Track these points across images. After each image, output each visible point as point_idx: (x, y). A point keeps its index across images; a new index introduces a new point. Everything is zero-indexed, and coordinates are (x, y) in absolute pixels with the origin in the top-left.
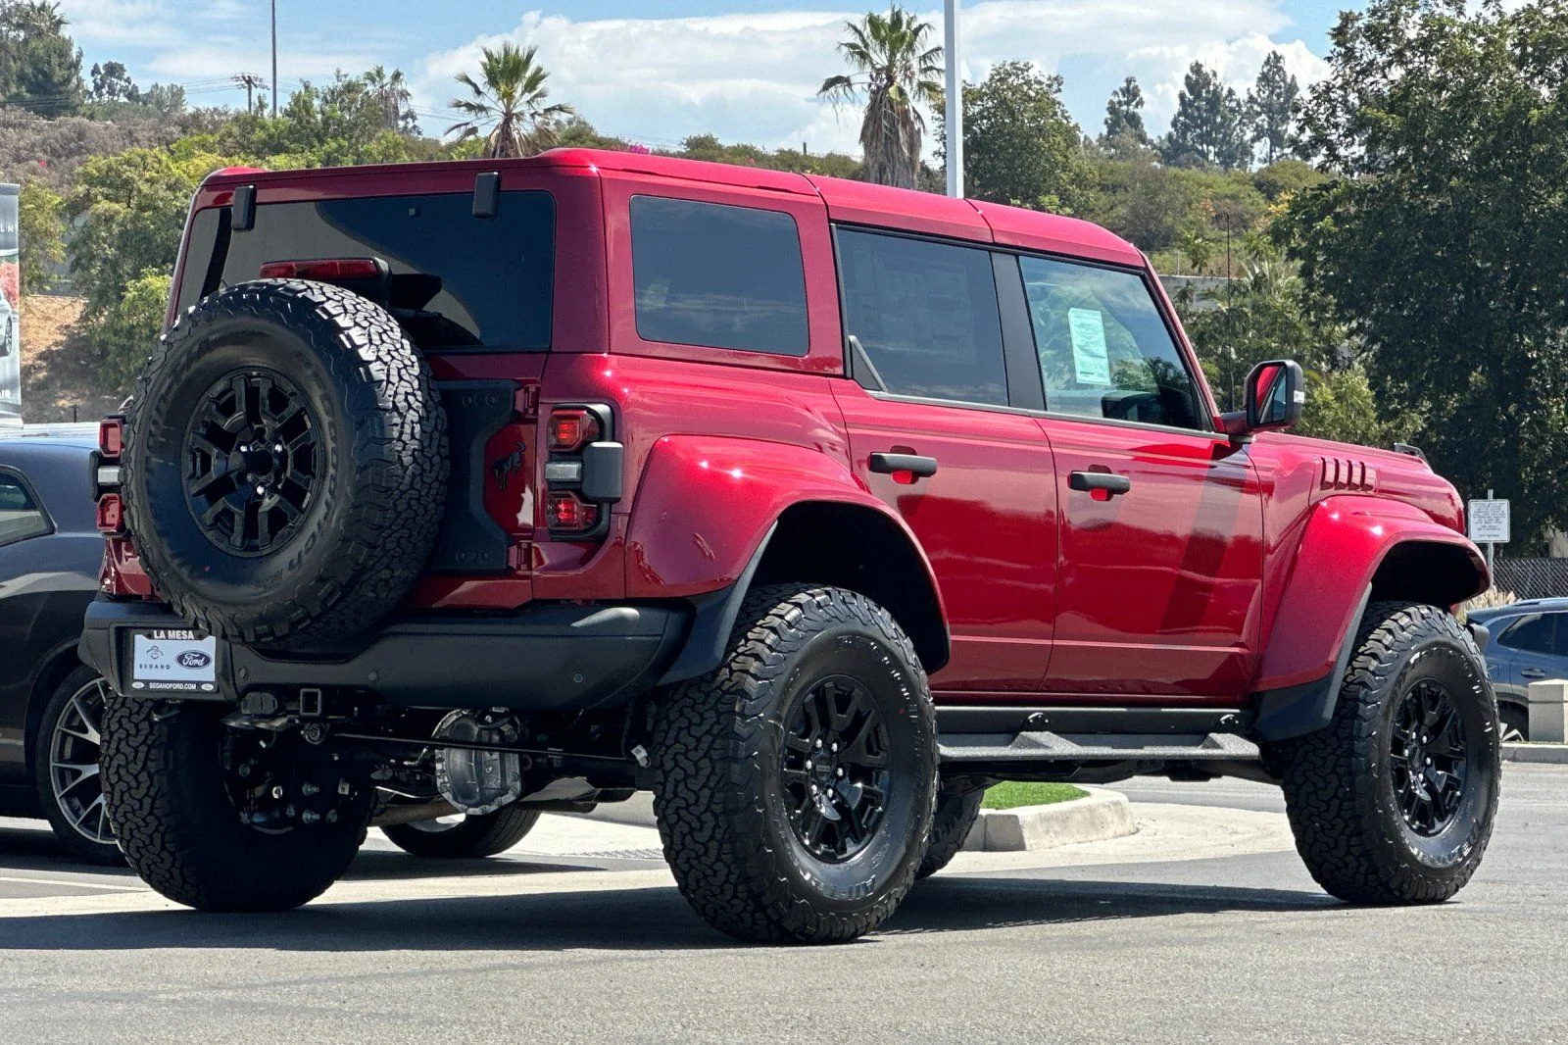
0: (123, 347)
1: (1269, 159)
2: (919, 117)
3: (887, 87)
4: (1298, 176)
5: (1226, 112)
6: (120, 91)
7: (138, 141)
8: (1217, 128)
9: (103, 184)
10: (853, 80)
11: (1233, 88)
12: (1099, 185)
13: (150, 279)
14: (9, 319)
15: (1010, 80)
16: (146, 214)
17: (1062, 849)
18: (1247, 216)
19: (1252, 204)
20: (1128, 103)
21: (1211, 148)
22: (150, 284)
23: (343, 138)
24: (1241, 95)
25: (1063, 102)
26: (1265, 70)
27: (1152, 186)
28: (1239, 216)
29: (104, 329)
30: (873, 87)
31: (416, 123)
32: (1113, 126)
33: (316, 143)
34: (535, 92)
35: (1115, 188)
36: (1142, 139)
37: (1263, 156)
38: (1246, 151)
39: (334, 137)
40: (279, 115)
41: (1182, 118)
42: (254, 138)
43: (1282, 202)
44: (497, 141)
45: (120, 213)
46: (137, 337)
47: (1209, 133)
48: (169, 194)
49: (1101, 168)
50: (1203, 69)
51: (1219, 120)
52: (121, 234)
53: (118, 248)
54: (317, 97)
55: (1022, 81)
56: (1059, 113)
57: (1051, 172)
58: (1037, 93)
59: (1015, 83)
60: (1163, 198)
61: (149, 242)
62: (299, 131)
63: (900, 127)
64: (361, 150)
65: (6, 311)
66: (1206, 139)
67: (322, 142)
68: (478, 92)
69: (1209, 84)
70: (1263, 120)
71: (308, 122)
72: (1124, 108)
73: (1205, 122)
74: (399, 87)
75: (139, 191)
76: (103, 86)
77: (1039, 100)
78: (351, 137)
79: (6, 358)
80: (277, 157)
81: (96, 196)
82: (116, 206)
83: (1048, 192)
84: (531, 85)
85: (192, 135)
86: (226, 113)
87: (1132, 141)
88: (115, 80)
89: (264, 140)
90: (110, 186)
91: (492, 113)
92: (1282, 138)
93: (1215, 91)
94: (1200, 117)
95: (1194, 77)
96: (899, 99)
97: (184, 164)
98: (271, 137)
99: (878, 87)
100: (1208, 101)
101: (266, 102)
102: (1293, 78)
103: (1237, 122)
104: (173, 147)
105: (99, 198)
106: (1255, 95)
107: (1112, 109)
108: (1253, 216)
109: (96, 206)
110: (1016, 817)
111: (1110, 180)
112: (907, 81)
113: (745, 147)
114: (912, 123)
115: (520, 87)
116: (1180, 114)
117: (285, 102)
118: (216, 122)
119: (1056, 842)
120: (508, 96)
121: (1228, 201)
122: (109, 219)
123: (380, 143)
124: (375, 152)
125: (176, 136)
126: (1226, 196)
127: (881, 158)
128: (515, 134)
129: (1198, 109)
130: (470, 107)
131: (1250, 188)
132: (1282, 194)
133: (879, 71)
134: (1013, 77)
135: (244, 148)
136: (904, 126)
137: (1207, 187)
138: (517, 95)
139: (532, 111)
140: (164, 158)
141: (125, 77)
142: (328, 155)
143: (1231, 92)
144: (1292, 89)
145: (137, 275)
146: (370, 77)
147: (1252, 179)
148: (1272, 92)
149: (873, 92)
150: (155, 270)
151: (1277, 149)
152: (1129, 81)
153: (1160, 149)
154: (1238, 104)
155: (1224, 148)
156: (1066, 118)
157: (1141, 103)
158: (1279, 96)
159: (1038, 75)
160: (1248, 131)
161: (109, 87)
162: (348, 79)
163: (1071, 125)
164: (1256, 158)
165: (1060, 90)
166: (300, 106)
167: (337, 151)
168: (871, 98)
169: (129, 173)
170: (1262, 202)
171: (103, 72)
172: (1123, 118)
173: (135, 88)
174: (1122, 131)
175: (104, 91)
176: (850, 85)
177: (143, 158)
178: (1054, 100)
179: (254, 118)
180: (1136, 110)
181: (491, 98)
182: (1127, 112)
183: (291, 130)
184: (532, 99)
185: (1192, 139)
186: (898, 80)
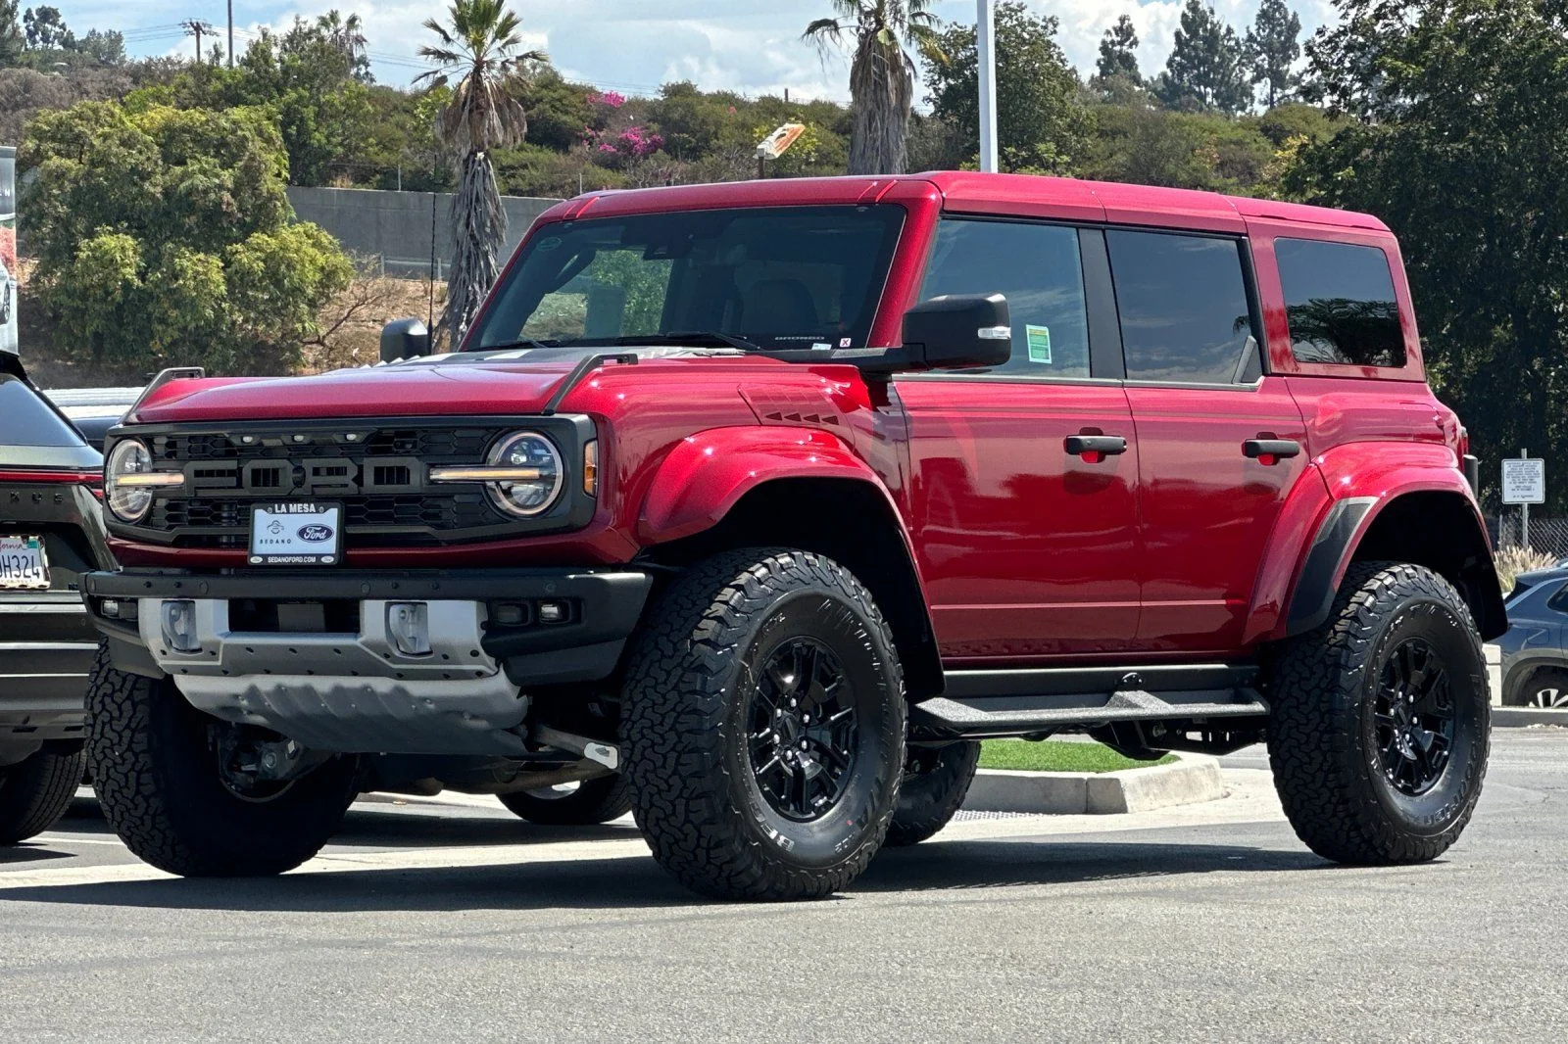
0: (77, 309)
1: (1270, 101)
2: (909, 63)
3: (876, 31)
4: (1305, 119)
5: (1224, 51)
6: (55, 38)
7: (87, 93)
8: (1215, 68)
9: (53, 139)
10: (840, 23)
11: (1232, 26)
12: (1097, 130)
13: (104, 239)
14: (7, 286)
15: (1003, 22)
16: (99, 170)
17: (1161, 811)
18: (1252, 163)
19: (1258, 150)
20: (1121, 43)
21: (1209, 90)
22: (105, 243)
23: (304, 88)
24: (1241, 34)
25: (1059, 45)
26: (1265, 7)
27: (1152, 132)
28: (1245, 163)
29: (56, 291)
30: (862, 31)
31: (369, 69)
32: (1106, 67)
33: (275, 94)
34: (507, 39)
35: (1114, 134)
36: (1136, 80)
37: (1263, 98)
38: (1246, 91)
39: (294, 87)
40: (235, 64)
41: (1178, 59)
42: (211, 88)
43: (1290, 147)
44: (468, 90)
45: (71, 169)
46: (91, 299)
47: (1207, 74)
48: (123, 151)
49: (1099, 113)
50: (1200, 6)
51: (1217, 59)
52: (74, 192)
53: (70, 206)
54: (276, 45)
55: (1015, 22)
56: (1055, 57)
57: (1047, 119)
58: (1031, 36)
59: (1008, 25)
60: (1165, 144)
61: (102, 200)
62: (256, 82)
63: (888, 73)
64: (323, 100)
65: (3, 278)
66: (1202, 80)
67: (281, 93)
68: (447, 39)
69: (1207, 21)
70: (1263, 60)
71: (266, 72)
72: (1117, 48)
73: (1202, 62)
74: (354, 33)
75: (92, 146)
76: (36, 33)
77: (1034, 43)
78: (312, 87)
79: (4, 326)
80: (236, 110)
81: (47, 152)
82: (68, 162)
83: (1043, 140)
84: (502, 32)
85: (144, 87)
86: (179, 62)
87: (1127, 83)
88: (48, 26)
89: (221, 91)
90: (61, 141)
91: (463, 60)
92: (1284, 79)
93: (1212, 29)
94: (1197, 56)
95: (1190, 14)
96: (888, 43)
97: (138, 117)
98: (228, 87)
99: (867, 31)
100: (1205, 41)
101: (222, 50)
102: (1295, 15)
103: (1235, 62)
104: (125, 99)
105: (50, 153)
106: (1255, 33)
107: (1105, 48)
108: (1260, 163)
109: (46, 162)
110: (1117, 780)
111: (1109, 125)
112: (898, 24)
113: (726, 94)
114: (903, 68)
115: (490, 35)
116: (1175, 54)
117: (241, 50)
118: (169, 72)
119: (1155, 805)
120: (478, 44)
121: (1232, 146)
122: (59, 176)
123: (342, 94)
124: (336, 102)
125: (128, 87)
126: (1231, 142)
127: (870, 106)
128: (486, 83)
129: (1195, 48)
130: (439, 55)
131: (1256, 133)
132: (1290, 139)
133: (867, 15)
134: (1006, 19)
135: (199, 101)
136: (893, 71)
137: (1212, 133)
138: (488, 41)
139: (503, 59)
140: (117, 111)
141: (60, 23)
142: (288, 106)
143: (1229, 31)
144: (1294, 27)
145: (90, 234)
146: (324, 22)
147: (1258, 123)
148: (1272, 30)
149: (861, 35)
150: (111, 229)
151: (1279, 90)
152: (1122, 20)
153: (1154, 91)
154: (1237, 43)
155: (1223, 89)
156: (1062, 61)
157: (1135, 43)
158: (1279, 34)
159: (1032, 16)
160: (1247, 72)
161: (43, 34)
162: (308, 25)
163: (1067, 68)
164: (1256, 100)
165: (1055, 32)
166: (259, 54)
167: (297, 102)
168: (860, 43)
169: (81, 127)
170: (1269, 147)
171: (36, 17)
172: (1116, 59)
173: (70, 34)
174: (1116, 72)
175: (38, 38)
176: (836, 29)
177: (95, 111)
178: (1049, 42)
179: (210, 68)
180: (1130, 51)
181: (460, 45)
182: (1121, 51)
183: (249, 80)
184: (504, 46)
185: (1189, 80)
186: (888, 23)
